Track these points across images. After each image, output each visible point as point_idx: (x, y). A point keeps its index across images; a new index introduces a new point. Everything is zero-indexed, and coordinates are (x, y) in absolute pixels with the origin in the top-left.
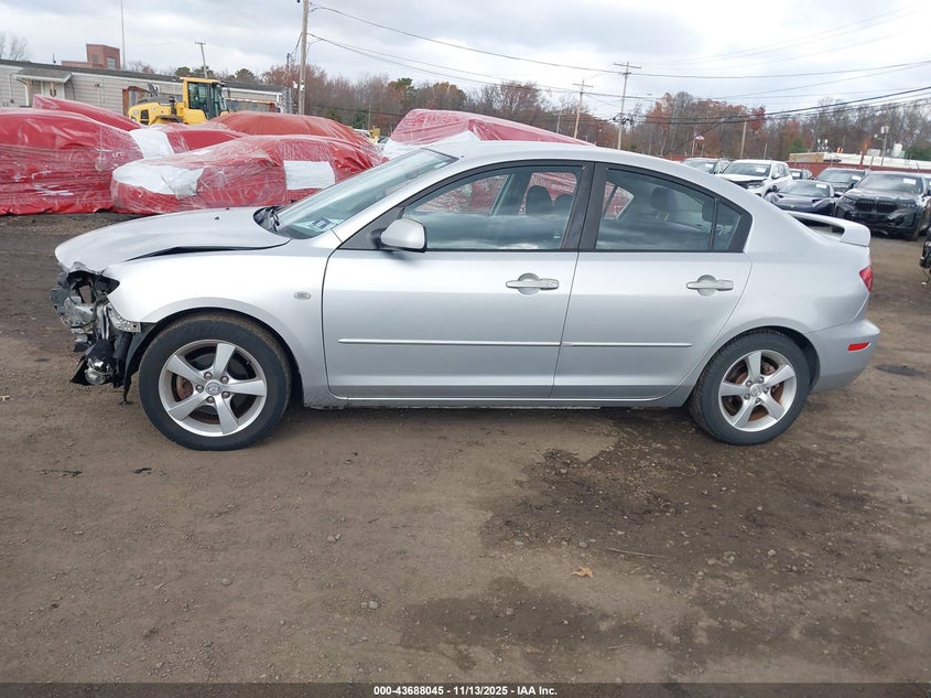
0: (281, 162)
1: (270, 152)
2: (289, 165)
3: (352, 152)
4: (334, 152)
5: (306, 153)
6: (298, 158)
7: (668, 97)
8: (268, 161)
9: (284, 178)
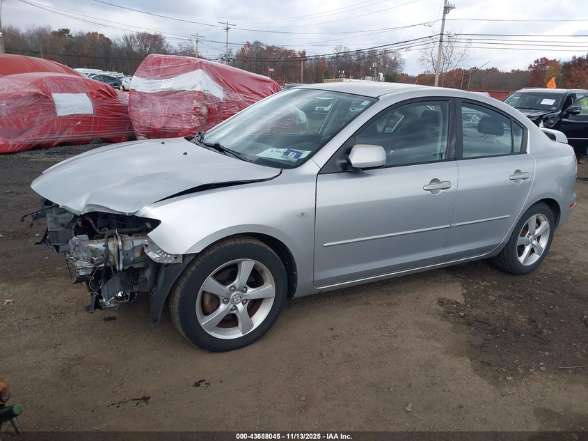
0: (50, 94)
1: (41, 87)
2: (57, 97)
3: (102, 86)
4: (88, 86)
5: (67, 87)
6: (62, 91)
7: (248, 45)
8: (41, 95)
9: (54, 107)
